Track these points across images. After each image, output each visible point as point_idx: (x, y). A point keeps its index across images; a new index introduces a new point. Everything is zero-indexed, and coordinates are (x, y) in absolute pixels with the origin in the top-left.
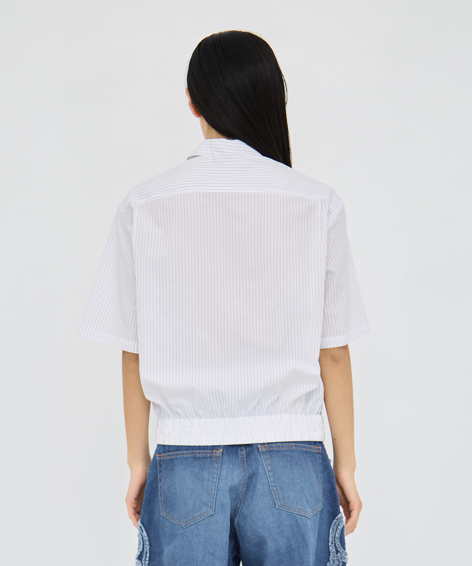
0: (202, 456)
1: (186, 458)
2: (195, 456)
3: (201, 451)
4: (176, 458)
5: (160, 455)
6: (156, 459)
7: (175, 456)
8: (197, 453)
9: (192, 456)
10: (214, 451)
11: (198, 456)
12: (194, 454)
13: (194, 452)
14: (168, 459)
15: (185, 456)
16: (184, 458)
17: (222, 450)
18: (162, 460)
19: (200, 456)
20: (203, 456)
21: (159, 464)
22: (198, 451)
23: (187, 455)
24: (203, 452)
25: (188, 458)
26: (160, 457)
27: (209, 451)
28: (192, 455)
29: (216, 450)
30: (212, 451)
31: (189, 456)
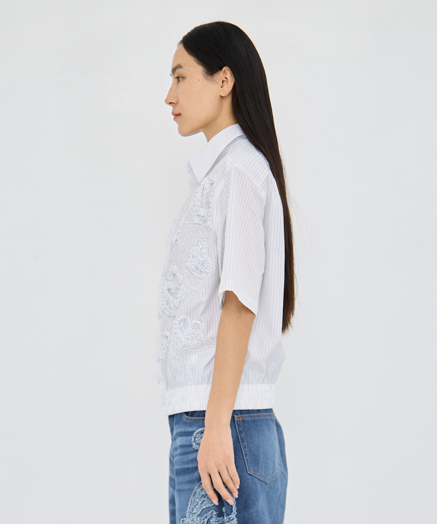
4: (260, 420)
5: (238, 416)
6: (234, 420)
7: (258, 417)
14: (250, 420)
18: (241, 421)
26: (239, 417)
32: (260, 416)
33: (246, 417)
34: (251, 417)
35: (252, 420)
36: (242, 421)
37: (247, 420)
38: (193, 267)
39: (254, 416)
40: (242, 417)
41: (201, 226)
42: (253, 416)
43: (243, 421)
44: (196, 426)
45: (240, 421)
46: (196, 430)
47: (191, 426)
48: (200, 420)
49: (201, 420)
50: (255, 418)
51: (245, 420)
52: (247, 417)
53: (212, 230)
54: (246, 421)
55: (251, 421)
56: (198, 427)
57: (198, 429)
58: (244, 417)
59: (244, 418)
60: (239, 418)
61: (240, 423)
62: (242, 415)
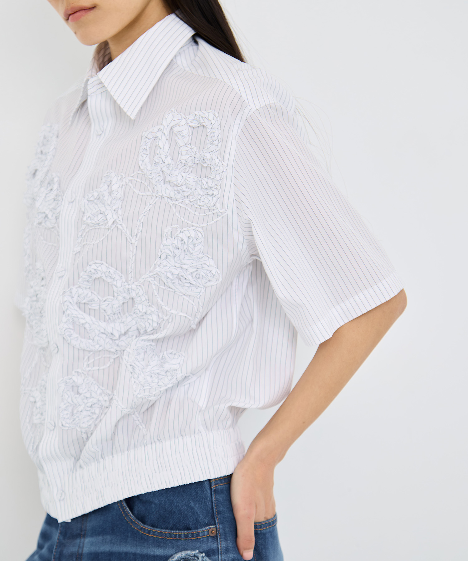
38: (169, 275)
41: (176, 203)
44: (173, 548)
46: (172, 555)
47: (159, 546)
48: (180, 536)
49: (183, 536)
51: (259, 532)
53: (222, 216)
56: (176, 549)
57: (176, 553)
59: (257, 528)
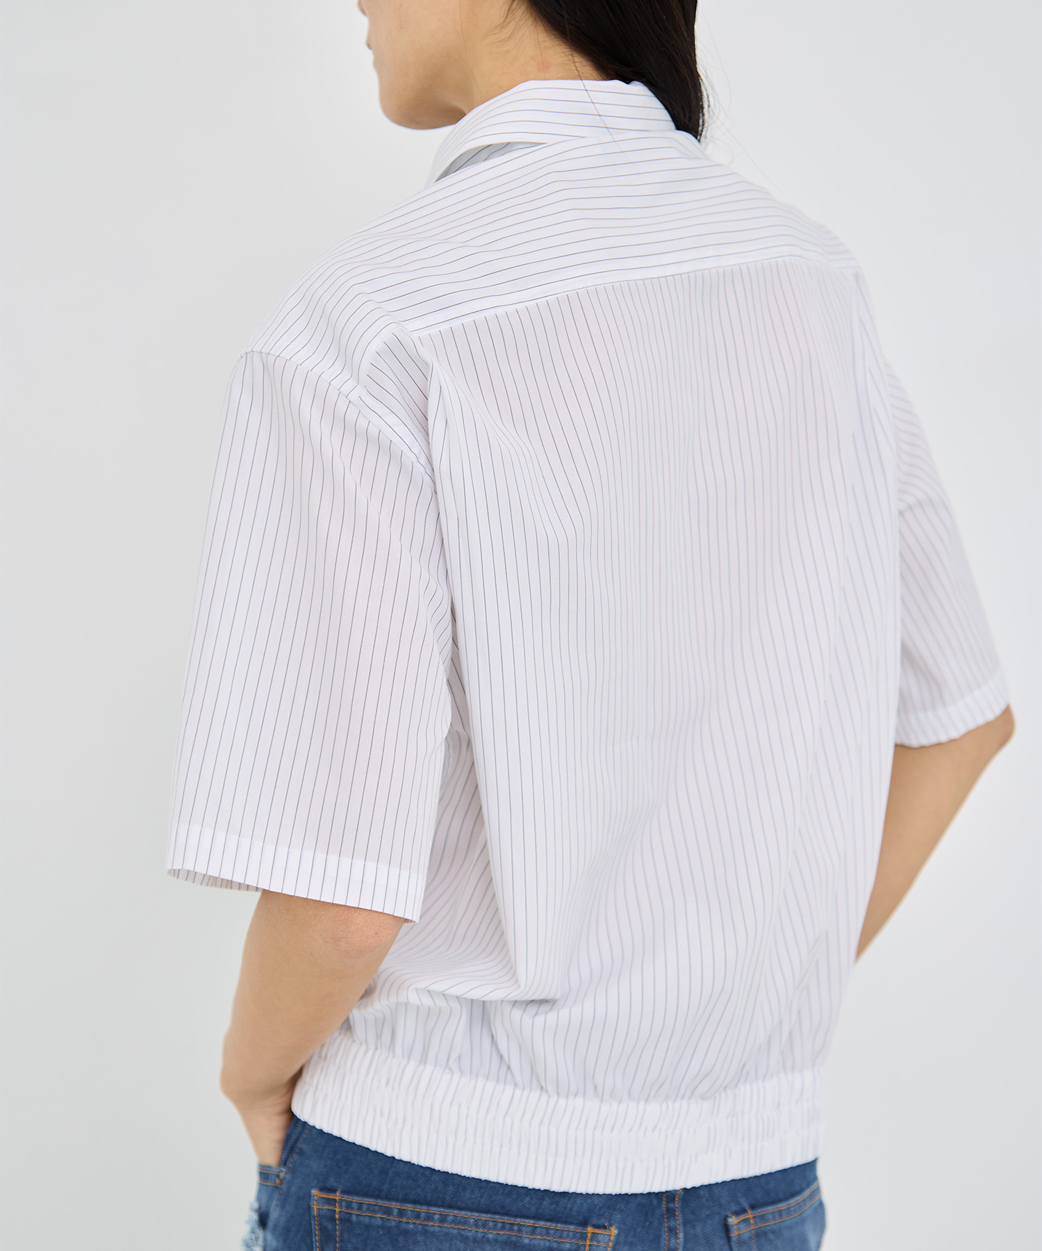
0: (542, 1243)
1: (475, 1240)
2: (514, 1238)
3: (542, 1223)
4: (425, 1232)
5: (331, 1196)
6: (309, 1209)
8: (523, 1229)
9: (500, 1238)
10: (590, 1229)
11: (526, 1241)
12: (511, 1230)
13: (513, 1224)
14: (379, 1222)
15: (471, 1232)
16: (465, 1239)
17: (616, 1232)
18: (337, 1216)
19: (536, 1242)
20: (547, 1244)
21: (323, 1229)
22: (530, 1222)
23: (481, 1230)
24: (548, 1229)
25: (484, 1240)
27: (572, 1228)
28: (501, 1233)
29: (596, 1226)
30: (580, 1230)
31: (490, 1236)
32: (465, 1223)
33: (360, 1208)
34: (388, 1211)
35: (387, 1224)
36: (341, 1219)
37: (361, 1219)
39: (401, 1213)
40: (344, 1204)
42: (395, 1212)
43: (346, 1220)
45: (333, 1219)
50: (404, 1220)
52: (365, 1207)
54: (359, 1223)
55: (382, 1227)
58: (354, 1205)
59: (353, 1208)
60: (330, 1204)
61: (330, 1226)
62: (346, 1197)
